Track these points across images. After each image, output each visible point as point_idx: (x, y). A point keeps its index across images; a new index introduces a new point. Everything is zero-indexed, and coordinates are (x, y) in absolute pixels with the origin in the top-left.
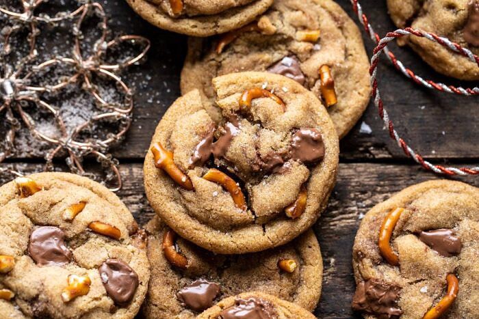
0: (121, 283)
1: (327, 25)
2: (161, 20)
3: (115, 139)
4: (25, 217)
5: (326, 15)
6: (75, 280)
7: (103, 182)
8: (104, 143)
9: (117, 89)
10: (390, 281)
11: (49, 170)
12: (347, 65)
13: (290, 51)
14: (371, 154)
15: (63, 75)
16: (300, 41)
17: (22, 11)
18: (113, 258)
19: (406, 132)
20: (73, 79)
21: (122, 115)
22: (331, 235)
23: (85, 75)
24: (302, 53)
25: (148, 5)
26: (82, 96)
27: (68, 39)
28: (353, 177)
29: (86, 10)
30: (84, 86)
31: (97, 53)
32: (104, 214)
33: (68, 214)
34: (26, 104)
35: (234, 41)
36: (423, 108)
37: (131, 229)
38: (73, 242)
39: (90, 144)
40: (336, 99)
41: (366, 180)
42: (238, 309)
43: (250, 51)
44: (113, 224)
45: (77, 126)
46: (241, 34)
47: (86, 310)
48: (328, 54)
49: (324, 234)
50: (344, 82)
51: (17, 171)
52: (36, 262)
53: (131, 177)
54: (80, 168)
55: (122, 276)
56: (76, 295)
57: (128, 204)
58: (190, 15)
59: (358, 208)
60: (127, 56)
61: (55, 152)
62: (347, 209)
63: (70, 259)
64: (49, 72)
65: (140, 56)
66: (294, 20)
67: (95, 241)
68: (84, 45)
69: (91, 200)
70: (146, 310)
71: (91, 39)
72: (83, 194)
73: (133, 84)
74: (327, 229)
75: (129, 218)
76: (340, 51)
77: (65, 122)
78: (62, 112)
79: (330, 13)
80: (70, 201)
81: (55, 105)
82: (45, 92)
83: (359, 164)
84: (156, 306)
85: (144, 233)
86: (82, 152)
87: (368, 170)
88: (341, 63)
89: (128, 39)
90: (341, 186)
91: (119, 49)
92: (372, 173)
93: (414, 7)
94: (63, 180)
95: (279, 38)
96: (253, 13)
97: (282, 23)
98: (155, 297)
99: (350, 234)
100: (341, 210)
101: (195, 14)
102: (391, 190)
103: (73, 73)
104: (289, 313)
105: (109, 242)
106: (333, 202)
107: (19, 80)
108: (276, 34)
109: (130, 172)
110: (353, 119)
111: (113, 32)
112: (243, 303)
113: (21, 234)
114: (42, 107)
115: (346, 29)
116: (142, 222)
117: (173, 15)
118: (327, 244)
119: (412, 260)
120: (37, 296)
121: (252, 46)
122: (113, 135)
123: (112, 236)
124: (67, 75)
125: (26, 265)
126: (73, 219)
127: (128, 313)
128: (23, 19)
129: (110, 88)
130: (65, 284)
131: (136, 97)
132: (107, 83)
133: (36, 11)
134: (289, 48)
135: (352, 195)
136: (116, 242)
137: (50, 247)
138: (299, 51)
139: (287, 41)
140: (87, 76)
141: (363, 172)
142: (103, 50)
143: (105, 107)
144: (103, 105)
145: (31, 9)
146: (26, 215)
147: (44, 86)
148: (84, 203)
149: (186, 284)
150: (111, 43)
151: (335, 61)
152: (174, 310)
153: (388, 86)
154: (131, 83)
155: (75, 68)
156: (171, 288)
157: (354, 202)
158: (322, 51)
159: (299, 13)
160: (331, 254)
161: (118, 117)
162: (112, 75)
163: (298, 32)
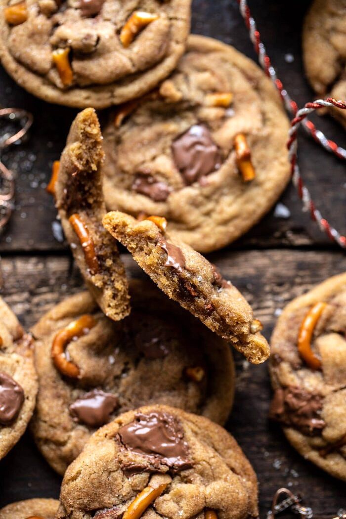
0: (4, 400)
1: (240, 87)
2: (48, 92)
5: (239, 75)
10: (311, 389)
12: (265, 132)
13: (199, 119)
16: (210, 107)
24: (213, 121)
25: (33, 75)
35: (135, 111)
37: (15, 334)
40: (255, 173)
42: (139, 426)
43: (153, 121)
46: (142, 103)
48: (243, 121)
53: (14, 273)
55: (5, 391)
57: (11, 305)
58: (82, 85)
59: (275, 302)
66: (202, 82)
70: (34, 427)
84: (45, 422)
85: (30, 338)
95: (186, 105)
96: (154, 79)
97: (189, 87)
98: (45, 411)
104: (196, 429)
108: (182, 101)
109: (13, 268)
112: (144, 419)
115: (263, 89)
116: (28, 324)
117: (62, 86)
119: (336, 365)
121: (156, 115)
127: (13, 433)
134: (198, 116)
138: (209, 118)
139: (194, 107)
149: (79, 397)
152: (66, 427)
156: (62, 401)
157: (270, 296)
158: (236, 118)
159: (207, 75)
163: (207, 96)
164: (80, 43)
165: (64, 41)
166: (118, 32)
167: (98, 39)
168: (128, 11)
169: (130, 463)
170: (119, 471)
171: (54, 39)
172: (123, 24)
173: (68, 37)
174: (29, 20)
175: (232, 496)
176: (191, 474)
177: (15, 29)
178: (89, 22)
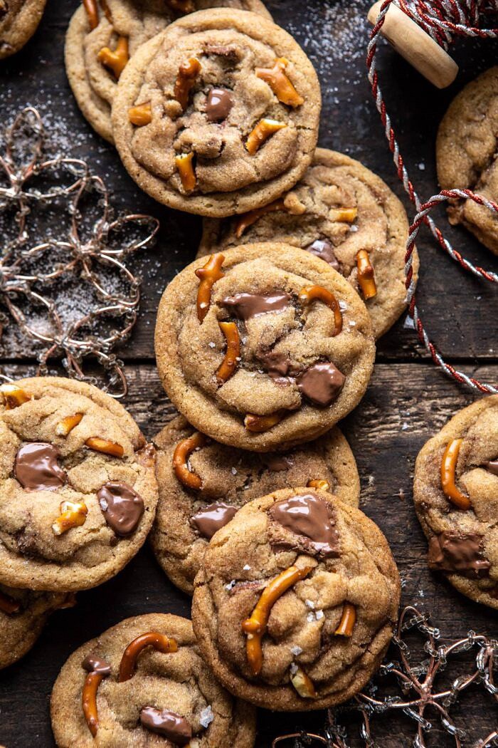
0: (123, 511)
1: (366, 202)
2: (171, 198)
3: (120, 336)
4: (11, 433)
5: (365, 189)
6: (68, 508)
7: (105, 388)
8: (105, 341)
9: (121, 278)
11: (42, 374)
12: (389, 249)
13: (321, 233)
14: (416, 352)
15: (59, 261)
16: (334, 222)
17: (9, 186)
18: (114, 481)
19: (459, 328)
20: (69, 266)
21: (127, 308)
22: (370, 449)
23: (84, 261)
24: (336, 236)
25: (155, 180)
26: (81, 285)
27: (63, 219)
28: (396, 380)
29: (83, 184)
30: (83, 274)
31: (97, 235)
32: (104, 429)
33: (62, 429)
34: (15, 296)
35: (256, 222)
36: (479, 298)
37: (137, 444)
38: (68, 461)
39: (90, 342)
40: (376, 291)
41: (410, 384)
43: (275, 233)
44: (114, 440)
45: (75, 321)
46: (265, 214)
47: (81, 544)
48: (367, 237)
49: (361, 448)
50: (385, 270)
51: (5, 374)
52: (23, 486)
53: (138, 380)
54: (79, 370)
55: (124, 502)
56: (69, 527)
57: (133, 413)
58: (205, 192)
59: (402, 416)
60: (133, 239)
61: (49, 352)
62: (389, 418)
63: (63, 481)
64: (42, 258)
65: (147, 239)
66: (327, 196)
67: (93, 460)
68: (83, 227)
69: (89, 411)
70: (154, 539)
71: (91, 219)
72: (80, 403)
73: (140, 272)
74: (364, 441)
75: (134, 430)
76: (381, 232)
77: (60, 317)
78: (58, 306)
79: (369, 187)
80: (65, 412)
81: (50, 297)
82: (37, 281)
83: (402, 365)
84: (166, 534)
85: (152, 448)
86: (80, 352)
87: (413, 372)
88: (382, 247)
89: (133, 219)
90: (382, 390)
91: (123, 230)
92: (419, 376)
93: (469, 177)
94: (57, 386)
95: (309, 218)
96: (279, 189)
97: (313, 200)
98: (165, 524)
99: (391, 447)
100: (381, 420)
101: (210, 191)
102: (441, 395)
103: (70, 259)
105: (110, 461)
106: (372, 410)
107: (6, 268)
108: (306, 214)
109: (136, 375)
110: (395, 313)
111: (116, 211)
113: (5, 453)
114: (34, 300)
115: (388, 205)
116: (150, 433)
117: (184, 192)
118: (364, 459)
120: (23, 528)
121: (278, 227)
122: (117, 332)
123: (113, 454)
124: (63, 262)
125: (11, 491)
126: (67, 435)
127: (132, 546)
128: (9, 195)
129: (113, 277)
130: (57, 514)
131: (143, 286)
132: (109, 271)
133: (25, 186)
134: (321, 230)
135: (394, 402)
136: (118, 461)
137: (40, 467)
138: (332, 233)
139: (318, 221)
140: (86, 263)
141: (407, 374)
142: (104, 232)
143: (108, 299)
144: (105, 297)
145: (19, 182)
146: (12, 430)
147: (36, 275)
148: (81, 414)
149: (200, 508)
150: (113, 224)
151: (375, 245)
152: (186, 540)
153: (437, 273)
154: (138, 270)
155: (71, 254)
156: (183, 513)
157: (396, 410)
158: (359, 233)
159: (333, 188)
160: (369, 472)
161: (123, 310)
162: (115, 261)
163: (332, 211)
164: (204, 147)
165: (188, 144)
166: (244, 139)
167: (223, 144)
168: (255, 117)
169: (280, 538)
170: (268, 545)
171: (178, 143)
172: (249, 131)
173: (193, 141)
174: (154, 121)
175: (375, 594)
176: (337, 563)
177: (139, 130)
178: (215, 126)
